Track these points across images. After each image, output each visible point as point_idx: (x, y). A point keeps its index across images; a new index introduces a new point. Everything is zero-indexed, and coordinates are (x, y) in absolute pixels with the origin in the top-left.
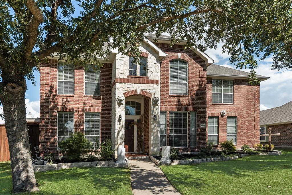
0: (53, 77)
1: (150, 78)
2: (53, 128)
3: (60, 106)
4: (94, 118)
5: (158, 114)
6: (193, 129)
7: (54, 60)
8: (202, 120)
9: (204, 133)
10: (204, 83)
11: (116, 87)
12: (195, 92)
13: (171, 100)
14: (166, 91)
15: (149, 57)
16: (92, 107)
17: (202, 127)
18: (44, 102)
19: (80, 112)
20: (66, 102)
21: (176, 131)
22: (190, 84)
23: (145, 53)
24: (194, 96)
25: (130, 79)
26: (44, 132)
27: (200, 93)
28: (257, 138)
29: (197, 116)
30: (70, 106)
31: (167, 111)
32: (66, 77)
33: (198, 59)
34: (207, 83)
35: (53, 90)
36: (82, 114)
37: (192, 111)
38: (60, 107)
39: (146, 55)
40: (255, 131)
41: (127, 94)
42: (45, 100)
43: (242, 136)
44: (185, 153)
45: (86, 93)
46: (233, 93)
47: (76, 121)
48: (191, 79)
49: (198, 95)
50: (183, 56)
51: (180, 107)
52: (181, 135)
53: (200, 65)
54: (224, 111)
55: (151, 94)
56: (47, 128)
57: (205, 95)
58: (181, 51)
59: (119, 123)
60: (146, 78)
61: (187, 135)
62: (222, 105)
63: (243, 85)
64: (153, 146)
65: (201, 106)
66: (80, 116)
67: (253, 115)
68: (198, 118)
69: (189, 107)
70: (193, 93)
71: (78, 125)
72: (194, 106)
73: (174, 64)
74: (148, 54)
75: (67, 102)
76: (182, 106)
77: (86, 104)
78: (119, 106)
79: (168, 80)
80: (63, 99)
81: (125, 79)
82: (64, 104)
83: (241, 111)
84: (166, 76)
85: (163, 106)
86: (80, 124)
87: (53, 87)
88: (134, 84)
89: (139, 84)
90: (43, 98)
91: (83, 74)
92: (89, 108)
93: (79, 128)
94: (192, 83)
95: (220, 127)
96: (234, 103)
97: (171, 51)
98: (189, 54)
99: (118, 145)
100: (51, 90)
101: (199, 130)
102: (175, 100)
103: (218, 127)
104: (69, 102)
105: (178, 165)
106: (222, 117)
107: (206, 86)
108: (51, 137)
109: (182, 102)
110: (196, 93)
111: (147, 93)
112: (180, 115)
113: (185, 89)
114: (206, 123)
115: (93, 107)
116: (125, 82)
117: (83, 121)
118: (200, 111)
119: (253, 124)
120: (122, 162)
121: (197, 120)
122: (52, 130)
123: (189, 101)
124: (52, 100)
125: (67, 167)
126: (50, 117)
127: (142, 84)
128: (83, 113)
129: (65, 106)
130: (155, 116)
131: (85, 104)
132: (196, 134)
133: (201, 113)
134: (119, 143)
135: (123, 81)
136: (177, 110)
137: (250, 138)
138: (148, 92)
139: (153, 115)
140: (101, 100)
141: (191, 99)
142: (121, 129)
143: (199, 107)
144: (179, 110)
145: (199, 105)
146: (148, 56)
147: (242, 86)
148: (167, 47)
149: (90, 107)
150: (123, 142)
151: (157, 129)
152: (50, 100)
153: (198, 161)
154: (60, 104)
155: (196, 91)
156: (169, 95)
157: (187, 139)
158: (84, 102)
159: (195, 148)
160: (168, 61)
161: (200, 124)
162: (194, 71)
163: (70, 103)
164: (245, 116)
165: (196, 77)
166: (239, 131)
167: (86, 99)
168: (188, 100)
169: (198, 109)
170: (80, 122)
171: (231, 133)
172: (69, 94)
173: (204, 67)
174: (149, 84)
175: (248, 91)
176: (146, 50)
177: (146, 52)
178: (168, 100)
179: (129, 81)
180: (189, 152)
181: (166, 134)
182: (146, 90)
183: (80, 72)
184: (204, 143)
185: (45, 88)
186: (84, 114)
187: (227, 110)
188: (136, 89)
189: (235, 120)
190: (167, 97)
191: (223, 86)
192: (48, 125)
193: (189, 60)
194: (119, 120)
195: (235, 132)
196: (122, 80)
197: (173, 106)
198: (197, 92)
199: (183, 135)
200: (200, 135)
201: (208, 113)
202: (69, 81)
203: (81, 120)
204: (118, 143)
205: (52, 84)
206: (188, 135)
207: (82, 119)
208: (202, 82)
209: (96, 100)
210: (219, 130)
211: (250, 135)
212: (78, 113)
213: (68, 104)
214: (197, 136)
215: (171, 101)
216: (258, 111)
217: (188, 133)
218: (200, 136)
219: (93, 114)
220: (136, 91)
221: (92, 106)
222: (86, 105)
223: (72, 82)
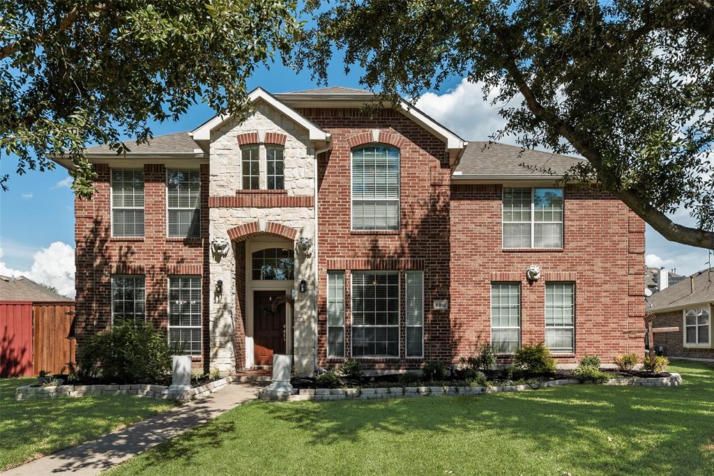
0: (101, 201)
1: (290, 194)
2: (102, 310)
3: (116, 262)
4: (188, 289)
5: (312, 279)
6: (416, 313)
7: (101, 165)
8: (438, 292)
9: (442, 324)
10: (442, 198)
11: (210, 218)
12: (418, 221)
13: (355, 244)
14: (343, 221)
15: (287, 144)
16: (182, 264)
17: (438, 308)
18: (83, 255)
19: (157, 274)
20: (127, 253)
21: (370, 319)
22: (406, 203)
23: (278, 135)
24: (416, 231)
25: (242, 198)
26: (85, 317)
27: (432, 225)
28: (635, 338)
29: (425, 282)
30: (135, 262)
31: (344, 270)
32: (129, 200)
33: (426, 139)
34: (451, 199)
35: (102, 229)
36: (162, 280)
37: (411, 270)
38: (114, 265)
39: (281, 139)
40: (632, 320)
41: (237, 233)
42: (84, 249)
43: (589, 332)
44: (393, 372)
45: (170, 233)
46: (564, 221)
47: (149, 295)
48: (406, 190)
49: (427, 228)
50: (386, 136)
51: (378, 260)
52: (385, 328)
53: (433, 155)
54: (535, 268)
55: (293, 231)
56: (90, 310)
57: (446, 228)
58: (381, 122)
59: (217, 299)
60: (281, 193)
61: (400, 329)
62: (531, 252)
63: (594, 199)
64: (300, 353)
65: (436, 257)
66: (157, 283)
67: (625, 278)
68: (428, 286)
69: (403, 259)
70: (412, 225)
71: (153, 304)
72: (415, 257)
73: (365, 157)
74: (285, 136)
75: (129, 255)
76: (385, 257)
77: (170, 256)
78: (218, 260)
79: (347, 196)
80: (121, 247)
81: (229, 198)
82: (123, 259)
83: (587, 267)
84: (341, 186)
85: (336, 259)
86: (156, 301)
87: (100, 222)
88: (252, 209)
89: (265, 207)
90: (81, 246)
91: (163, 191)
92: (177, 267)
93: (156, 310)
94: (410, 200)
95: (526, 308)
96: (567, 246)
97: (353, 125)
98: (402, 129)
99: (216, 348)
100: (96, 229)
101: (430, 316)
102: (365, 244)
103: (520, 308)
104: (133, 253)
105: (309, 400)
106: (531, 284)
107: (449, 205)
108: (99, 328)
109: (382, 247)
110: (422, 225)
111: (283, 229)
112: (381, 279)
113: (393, 216)
114: (449, 299)
115: (184, 265)
116: (230, 204)
117: (163, 295)
118: (432, 269)
119: (626, 302)
120: (177, 388)
121: (425, 292)
122: (100, 313)
123: (401, 244)
124: (100, 250)
125: (79, 393)
126: (96, 286)
127: (271, 207)
128: (163, 277)
129: (124, 262)
130: (304, 282)
131: (166, 258)
132: (423, 326)
133: (437, 273)
134: (218, 345)
135: (225, 203)
136: (369, 268)
137: (614, 338)
138: (286, 227)
139: (300, 281)
140: (201, 247)
141: (407, 241)
142: (223, 312)
143: (429, 260)
144: (375, 268)
145: (429, 254)
146: (286, 142)
147: (590, 202)
148: (344, 115)
149: (178, 262)
150: (226, 342)
151: (309, 312)
152: (95, 250)
153: (376, 393)
154: (115, 259)
155: (422, 219)
156: (349, 231)
157: (400, 339)
158: (165, 253)
159: (420, 361)
160: (346, 150)
161: (432, 302)
162: (417, 172)
163: (136, 256)
164: (598, 281)
165: (421, 184)
166: (580, 319)
167: (169, 247)
168: (399, 243)
169: (428, 263)
170: (156, 297)
171: (557, 325)
172: (124, 237)
173: (443, 158)
174: (288, 208)
175: (607, 215)
176: (280, 128)
177: (280, 132)
178: (348, 244)
179: (239, 201)
180: (403, 369)
181: (344, 326)
182: (281, 222)
183: (156, 186)
184: (442, 350)
185: (85, 225)
186: (166, 280)
187: (545, 265)
188: (256, 220)
189: (570, 290)
190: (344, 237)
191: (533, 205)
192: (93, 303)
193: (402, 144)
194: (219, 292)
195: (570, 322)
196: (223, 201)
197: (360, 259)
198: (424, 221)
199: (389, 328)
200: (432, 327)
201: (492, 274)
202: (134, 208)
203: (159, 292)
204: (215, 344)
205: (97, 216)
206: (401, 327)
207: (161, 291)
208: (438, 196)
209: (192, 247)
210: (521, 316)
211: (614, 330)
212: (153, 277)
213: (131, 258)
214: (425, 330)
215: (356, 247)
216: (641, 267)
217: (402, 324)
218: (432, 330)
219: (186, 279)
220: (256, 225)
221: (182, 261)
222: (169, 259)
223: (142, 211)
